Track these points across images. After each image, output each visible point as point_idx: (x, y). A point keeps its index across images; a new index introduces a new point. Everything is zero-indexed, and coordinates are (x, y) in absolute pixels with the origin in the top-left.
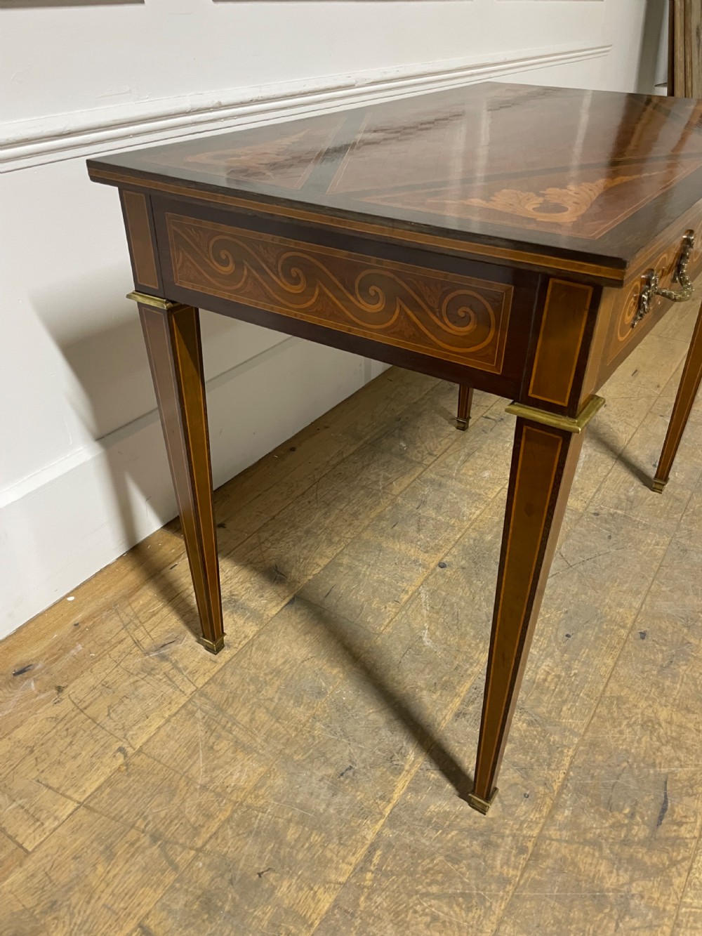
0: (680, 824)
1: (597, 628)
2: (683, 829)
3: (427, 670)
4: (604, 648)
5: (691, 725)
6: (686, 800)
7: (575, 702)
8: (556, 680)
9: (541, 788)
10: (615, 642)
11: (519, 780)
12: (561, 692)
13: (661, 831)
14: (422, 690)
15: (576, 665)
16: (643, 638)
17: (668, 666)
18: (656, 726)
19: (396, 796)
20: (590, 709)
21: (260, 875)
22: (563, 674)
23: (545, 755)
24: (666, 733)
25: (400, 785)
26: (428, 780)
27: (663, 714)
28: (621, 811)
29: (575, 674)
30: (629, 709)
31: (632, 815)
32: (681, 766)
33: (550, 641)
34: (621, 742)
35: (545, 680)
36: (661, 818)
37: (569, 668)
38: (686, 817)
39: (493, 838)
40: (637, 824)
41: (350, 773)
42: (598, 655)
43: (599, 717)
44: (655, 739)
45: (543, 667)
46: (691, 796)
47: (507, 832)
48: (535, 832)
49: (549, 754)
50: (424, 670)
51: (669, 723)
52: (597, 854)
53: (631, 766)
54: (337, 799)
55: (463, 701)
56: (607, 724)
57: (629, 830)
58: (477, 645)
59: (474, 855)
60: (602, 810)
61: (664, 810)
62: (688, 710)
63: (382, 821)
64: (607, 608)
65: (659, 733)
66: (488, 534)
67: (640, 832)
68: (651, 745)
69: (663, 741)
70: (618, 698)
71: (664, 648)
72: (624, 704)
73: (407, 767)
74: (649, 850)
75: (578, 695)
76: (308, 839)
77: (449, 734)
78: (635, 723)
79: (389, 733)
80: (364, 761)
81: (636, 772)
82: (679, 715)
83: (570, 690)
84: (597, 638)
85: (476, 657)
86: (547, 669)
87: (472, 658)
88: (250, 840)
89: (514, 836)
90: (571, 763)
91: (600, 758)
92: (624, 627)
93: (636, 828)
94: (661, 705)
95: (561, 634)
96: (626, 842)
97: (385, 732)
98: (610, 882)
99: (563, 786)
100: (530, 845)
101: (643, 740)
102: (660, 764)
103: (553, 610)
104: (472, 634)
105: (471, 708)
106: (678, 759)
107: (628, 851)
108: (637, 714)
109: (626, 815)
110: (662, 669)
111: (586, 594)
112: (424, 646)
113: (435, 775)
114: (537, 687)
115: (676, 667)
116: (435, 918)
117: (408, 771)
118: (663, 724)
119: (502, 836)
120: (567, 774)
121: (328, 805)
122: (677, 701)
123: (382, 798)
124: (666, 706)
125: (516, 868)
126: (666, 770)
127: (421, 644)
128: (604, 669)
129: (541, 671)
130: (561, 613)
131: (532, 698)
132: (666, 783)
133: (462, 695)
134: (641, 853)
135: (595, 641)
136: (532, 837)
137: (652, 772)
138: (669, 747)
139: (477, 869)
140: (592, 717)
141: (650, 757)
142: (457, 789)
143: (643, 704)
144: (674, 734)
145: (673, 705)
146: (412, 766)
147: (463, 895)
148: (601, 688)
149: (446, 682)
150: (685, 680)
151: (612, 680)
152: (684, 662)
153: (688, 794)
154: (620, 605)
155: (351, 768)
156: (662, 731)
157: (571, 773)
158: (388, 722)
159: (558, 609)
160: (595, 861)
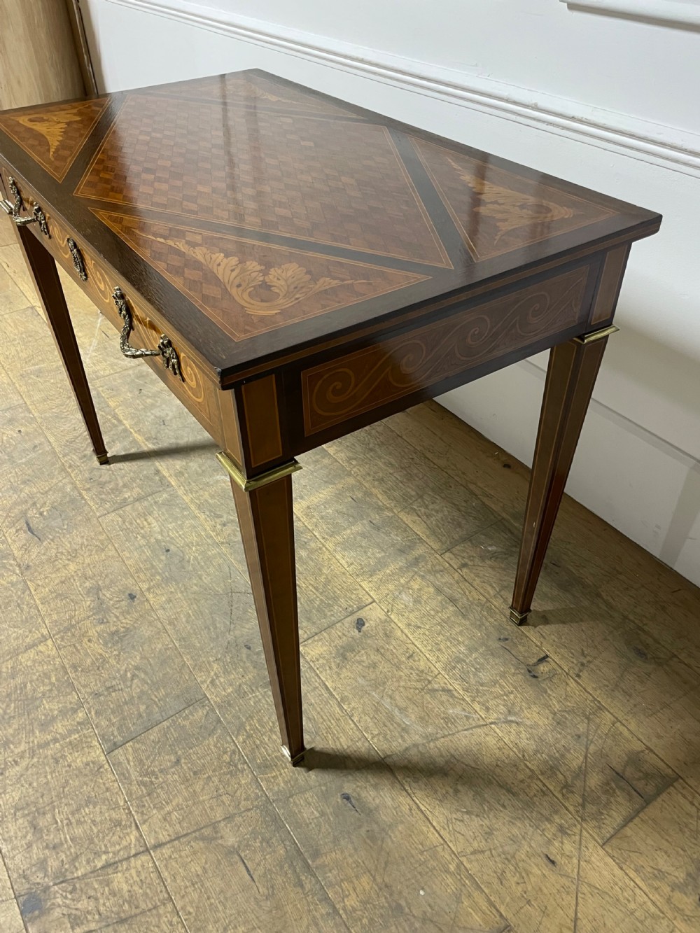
0: (17, 531)
1: (160, 571)
2: (14, 530)
3: (198, 469)
4: (142, 566)
5: (54, 576)
6: (24, 542)
7: (120, 527)
8: (141, 526)
9: (89, 486)
10: (142, 576)
11: (101, 479)
12: (131, 524)
13: (23, 521)
14: (187, 463)
15: (143, 542)
16: (130, 595)
17: (97, 594)
18: (69, 557)
19: (136, 435)
20: (109, 531)
21: (141, 390)
22: (142, 531)
23: (103, 496)
24: (61, 559)
25: (139, 437)
26: (133, 447)
27: (72, 567)
28: (47, 511)
29: (137, 537)
30: (92, 551)
31: (41, 514)
32: (39, 553)
33: (172, 538)
34: (78, 533)
35: (146, 520)
36: (28, 525)
37: (143, 537)
38: (17, 536)
39: (85, 459)
40: (36, 514)
41: (162, 423)
42: (139, 558)
43: (100, 533)
44: (64, 551)
45: (155, 524)
46: (23, 545)
47: (83, 465)
48: (72, 475)
49: (102, 499)
50: (200, 467)
51: (64, 566)
52: (42, 491)
53: (62, 529)
54: (152, 417)
55: (165, 477)
56: (93, 534)
57: (37, 509)
58: (200, 500)
59: (85, 450)
60: (56, 504)
61: (30, 529)
62: (63, 582)
63: (129, 427)
64: (173, 590)
65: (64, 555)
66: (308, 555)
67: (32, 513)
68: (63, 547)
69: (58, 554)
70: (103, 550)
71: (111, 602)
72: (96, 550)
73: (146, 443)
74: (22, 511)
75: (122, 531)
76: (143, 404)
77: (150, 463)
78: (81, 548)
79: (171, 442)
80: (164, 430)
81: (57, 529)
82: (64, 574)
83: (129, 529)
84: (153, 567)
85: (190, 494)
86: (153, 525)
87: (191, 493)
88: (159, 390)
89: (78, 466)
90: (89, 505)
91: (79, 519)
92: (149, 589)
93: (35, 512)
94: (78, 570)
95: (172, 548)
96: (34, 504)
97: (173, 441)
98: (27, 490)
99: (80, 494)
100: (69, 470)
101: (69, 545)
102: (50, 544)
103: (197, 555)
104: (210, 501)
105: (157, 478)
106: (44, 554)
107: (30, 502)
108: (85, 552)
109: (43, 512)
110: (99, 589)
111: (196, 585)
112: (218, 475)
113: (133, 451)
114: (144, 513)
115: (93, 598)
116: (75, 430)
117: (144, 442)
118: (67, 562)
119: (83, 463)
120: (85, 500)
121: (152, 414)
122: (72, 581)
123: (139, 430)
124: (75, 572)
125: (66, 461)
126: (44, 544)
127: (220, 473)
128: (128, 555)
129: (153, 521)
130: (190, 558)
131: (140, 508)
132: (39, 539)
133: (169, 479)
134: (24, 507)
135: (152, 564)
136: (72, 471)
137: (50, 537)
138: (53, 554)
139: (79, 449)
140: (103, 529)
141: (58, 541)
142: (119, 456)
143: (88, 561)
144: (57, 563)
145: (73, 576)
146: (146, 445)
147: (74, 441)
148: (116, 545)
149: (183, 475)
150: (80, 596)
151: (116, 555)
152: (91, 607)
153: (25, 545)
154: (169, 601)
155: (164, 424)
156: (64, 558)
157: (83, 502)
158: (178, 444)
159: (195, 558)
160: (40, 489)
